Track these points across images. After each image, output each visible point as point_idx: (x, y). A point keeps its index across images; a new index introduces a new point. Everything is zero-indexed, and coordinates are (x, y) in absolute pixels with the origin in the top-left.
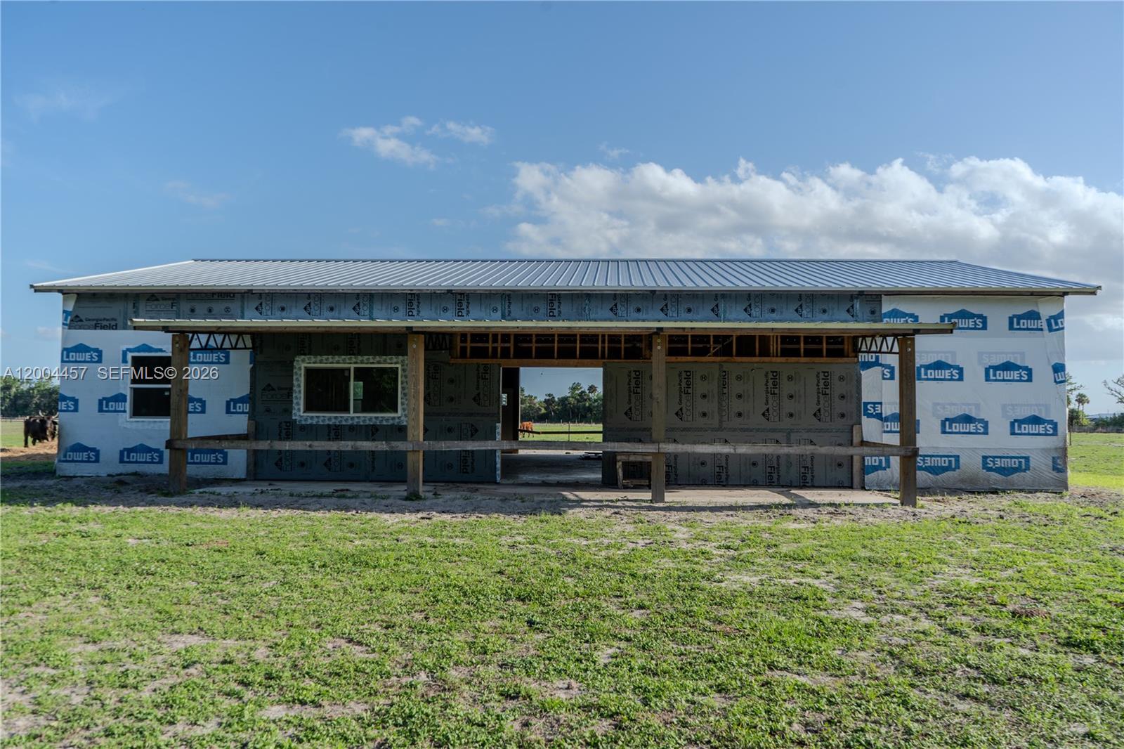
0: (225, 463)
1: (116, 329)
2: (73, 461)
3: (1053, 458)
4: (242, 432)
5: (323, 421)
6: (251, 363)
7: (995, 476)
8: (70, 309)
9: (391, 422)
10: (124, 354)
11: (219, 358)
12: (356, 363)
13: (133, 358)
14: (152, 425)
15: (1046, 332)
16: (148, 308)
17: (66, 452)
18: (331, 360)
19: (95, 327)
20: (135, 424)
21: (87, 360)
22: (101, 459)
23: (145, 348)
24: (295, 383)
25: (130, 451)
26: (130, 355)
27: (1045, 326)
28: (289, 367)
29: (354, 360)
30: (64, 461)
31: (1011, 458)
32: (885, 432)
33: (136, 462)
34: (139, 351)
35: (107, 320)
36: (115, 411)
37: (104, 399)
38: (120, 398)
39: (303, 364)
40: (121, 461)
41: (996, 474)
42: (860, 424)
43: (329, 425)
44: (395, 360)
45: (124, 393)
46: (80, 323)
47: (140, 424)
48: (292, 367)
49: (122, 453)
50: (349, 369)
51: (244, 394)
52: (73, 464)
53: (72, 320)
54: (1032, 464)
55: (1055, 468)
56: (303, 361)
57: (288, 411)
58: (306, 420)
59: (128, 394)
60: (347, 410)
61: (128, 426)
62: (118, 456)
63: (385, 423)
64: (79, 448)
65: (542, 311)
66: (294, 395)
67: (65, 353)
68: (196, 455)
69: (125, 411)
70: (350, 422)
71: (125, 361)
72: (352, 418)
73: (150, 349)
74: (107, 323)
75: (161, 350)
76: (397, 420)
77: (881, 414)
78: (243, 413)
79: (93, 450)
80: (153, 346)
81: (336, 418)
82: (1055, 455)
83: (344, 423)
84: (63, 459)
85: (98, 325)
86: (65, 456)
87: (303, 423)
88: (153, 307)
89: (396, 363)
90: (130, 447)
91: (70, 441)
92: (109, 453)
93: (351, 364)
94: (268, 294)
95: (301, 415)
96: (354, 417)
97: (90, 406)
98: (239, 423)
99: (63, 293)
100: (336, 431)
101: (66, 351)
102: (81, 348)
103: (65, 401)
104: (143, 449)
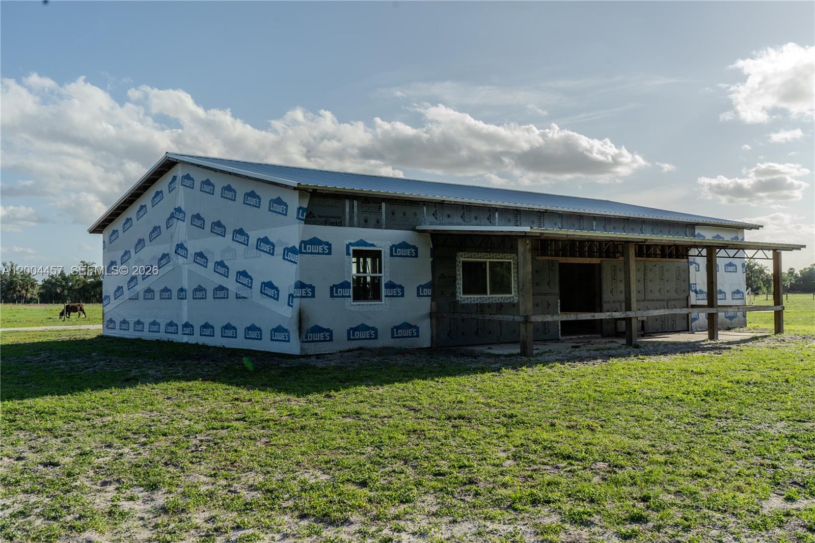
0: (418, 336)
1: (341, 226)
2: (313, 341)
5: (474, 301)
6: (431, 257)
8: (305, 206)
9: (509, 301)
10: (348, 246)
11: (411, 253)
12: (490, 258)
13: (354, 251)
14: (369, 307)
16: (363, 210)
17: (307, 334)
18: (476, 256)
19: (325, 224)
20: (357, 308)
21: (320, 252)
22: (334, 338)
23: (362, 243)
24: (458, 273)
25: (355, 329)
26: (352, 248)
28: (453, 259)
29: (489, 256)
30: (306, 342)
33: (359, 339)
34: (358, 246)
35: (334, 218)
36: (343, 296)
37: (334, 286)
38: (345, 285)
39: (463, 258)
40: (349, 339)
43: (477, 304)
44: (509, 257)
45: (348, 281)
46: (314, 219)
47: (361, 307)
48: (456, 260)
49: (349, 332)
50: (485, 263)
51: (428, 281)
52: (313, 344)
53: (306, 217)
56: (462, 256)
57: (454, 294)
58: (464, 300)
60: (486, 293)
61: (352, 309)
62: (346, 335)
63: (506, 301)
64: (317, 329)
65: (576, 226)
66: (457, 282)
67: (303, 245)
68: (399, 331)
69: (349, 296)
70: (488, 301)
71: (348, 254)
72: (489, 298)
73: (366, 244)
74: (334, 220)
75: (373, 245)
76: (512, 299)
77: (696, 290)
78: (428, 296)
79: (328, 330)
80: (368, 241)
81: (480, 298)
83: (485, 302)
84: (305, 340)
85: (327, 222)
86: (306, 337)
87: (463, 303)
88: (367, 208)
89: (510, 259)
90: (354, 326)
91: (309, 325)
92: (340, 332)
93: (488, 259)
94: (441, 204)
95: (461, 297)
96: (490, 297)
97: (323, 292)
98: (425, 304)
99: (301, 190)
100: (481, 307)
101: (304, 243)
102: (315, 242)
103: (304, 288)
104: (363, 328)
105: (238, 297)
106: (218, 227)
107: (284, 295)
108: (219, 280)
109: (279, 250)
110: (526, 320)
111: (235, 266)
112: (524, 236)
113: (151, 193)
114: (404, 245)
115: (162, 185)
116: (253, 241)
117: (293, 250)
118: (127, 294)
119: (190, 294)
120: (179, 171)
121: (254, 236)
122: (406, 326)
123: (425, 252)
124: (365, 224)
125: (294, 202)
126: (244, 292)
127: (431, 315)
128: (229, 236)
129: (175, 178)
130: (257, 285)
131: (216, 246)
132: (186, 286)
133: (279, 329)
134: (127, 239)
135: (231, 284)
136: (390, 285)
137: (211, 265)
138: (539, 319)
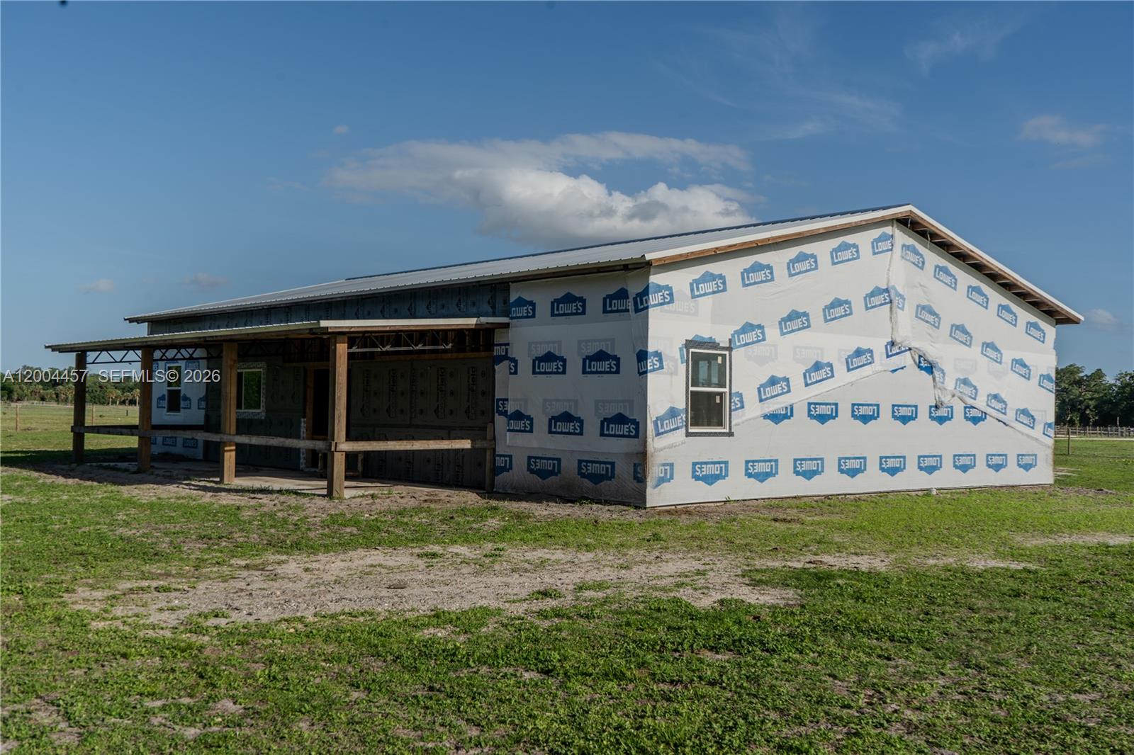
3: (635, 464)
4: (200, 424)
7: (587, 482)
15: (632, 313)
27: (631, 306)
31: (600, 463)
32: (509, 430)
41: (588, 482)
42: (493, 422)
54: (617, 471)
55: (636, 478)
59: (166, 393)
77: (507, 411)
78: (203, 409)
82: (636, 462)
136: (184, 399)
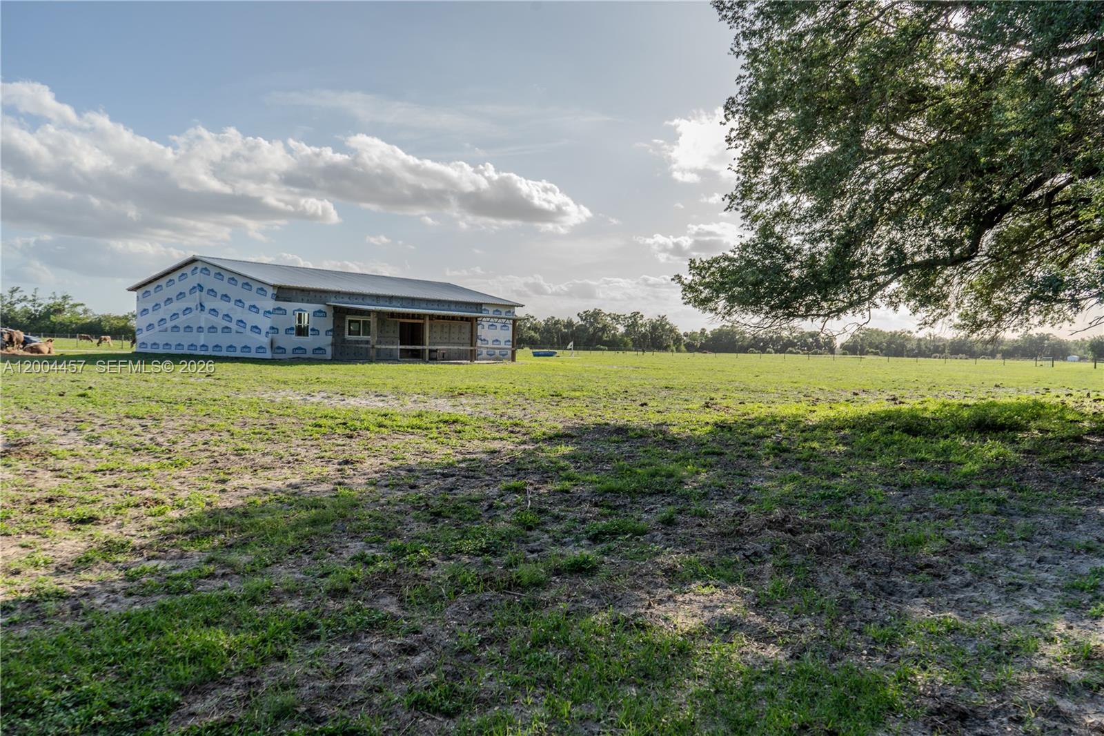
0: (326, 354)
1: (291, 302)
2: (277, 353)
5: (354, 338)
6: (333, 318)
8: (276, 293)
9: (369, 339)
10: (294, 311)
11: (324, 315)
14: (303, 339)
16: (302, 294)
17: (274, 350)
18: (355, 318)
19: (284, 301)
20: (297, 339)
21: (281, 313)
22: (287, 352)
23: (301, 310)
24: (346, 325)
25: (296, 349)
26: (296, 312)
28: (344, 319)
29: (361, 317)
33: (298, 353)
34: (299, 311)
35: (288, 298)
36: (291, 334)
37: (288, 329)
38: (292, 329)
39: (348, 318)
40: (293, 353)
43: (355, 340)
45: (294, 327)
46: (279, 299)
47: (299, 339)
49: (293, 350)
51: (331, 328)
53: (276, 298)
57: (344, 335)
60: (360, 335)
61: (295, 339)
64: (279, 348)
66: (345, 329)
68: (316, 351)
69: (294, 334)
70: (361, 339)
71: (294, 315)
74: (288, 300)
75: (306, 311)
78: (331, 335)
79: (284, 349)
81: (356, 337)
83: (359, 339)
84: (273, 352)
87: (348, 339)
91: (276, 345)
92: (289, 350)
93: (361, 319)
94: (339, 292)
95: (347, 336)
96: (362, 337)
97: (282, 332)
98: (330, 339)
99: (274, 286)
100: (357, 342)
101: (274, 309)
102: (279, 309)
103: (274, 329)
104: (300, 348)
105: (237, 332)
106: (225, 297)
107: (263, 332)
108: (225, 323)
109: (261, 312)
110: (373, 347)
111: (235, 317)
112: (373, 311)
113: (179, 273)
114: (320, 311)
115: (188, 270)
116: (247, 306)
117: (269, 312)
118: (157, 328)
119: (206, 330)
120: (200, 265)
121: (247, 304)
122: (320, 349)
123: (330, 314)
124: (302, 301)
125: (270, 291)
126: (241, 330)
127: (332, 344)
128: (232, 302)
129: (196, 268)
130: (248, 327)
131: (223, 307)
132: (203, 325)
133: (260, 347)
134: (160, 297)
135: (233, 326)
136: (313, 330)
137: (220, 316)
138: (379, 347)
